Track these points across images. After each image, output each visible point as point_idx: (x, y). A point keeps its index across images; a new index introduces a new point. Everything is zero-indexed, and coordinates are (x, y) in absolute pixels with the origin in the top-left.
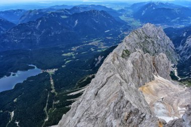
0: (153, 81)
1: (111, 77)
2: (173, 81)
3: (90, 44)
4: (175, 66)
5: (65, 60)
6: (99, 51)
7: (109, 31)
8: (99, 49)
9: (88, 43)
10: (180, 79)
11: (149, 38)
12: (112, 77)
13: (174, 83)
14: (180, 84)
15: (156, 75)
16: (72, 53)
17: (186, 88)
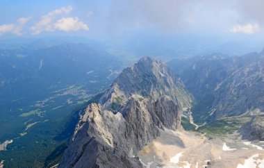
0: (158, 137)
1: (88, 142)
2: (187, 132)
3: (66, 93)
4: (188, 110)
5: (25, 123)
6: (79, 102)
7: (91, 72)
8: (80, 100)
9: (61, 93)
10: (197, 127)
11: (149, 76)
12: (90, 143)
13: (188, 135)
14: (196, 135)
15: (162, 128)
16: (36, 111)
17: (205, 138)
